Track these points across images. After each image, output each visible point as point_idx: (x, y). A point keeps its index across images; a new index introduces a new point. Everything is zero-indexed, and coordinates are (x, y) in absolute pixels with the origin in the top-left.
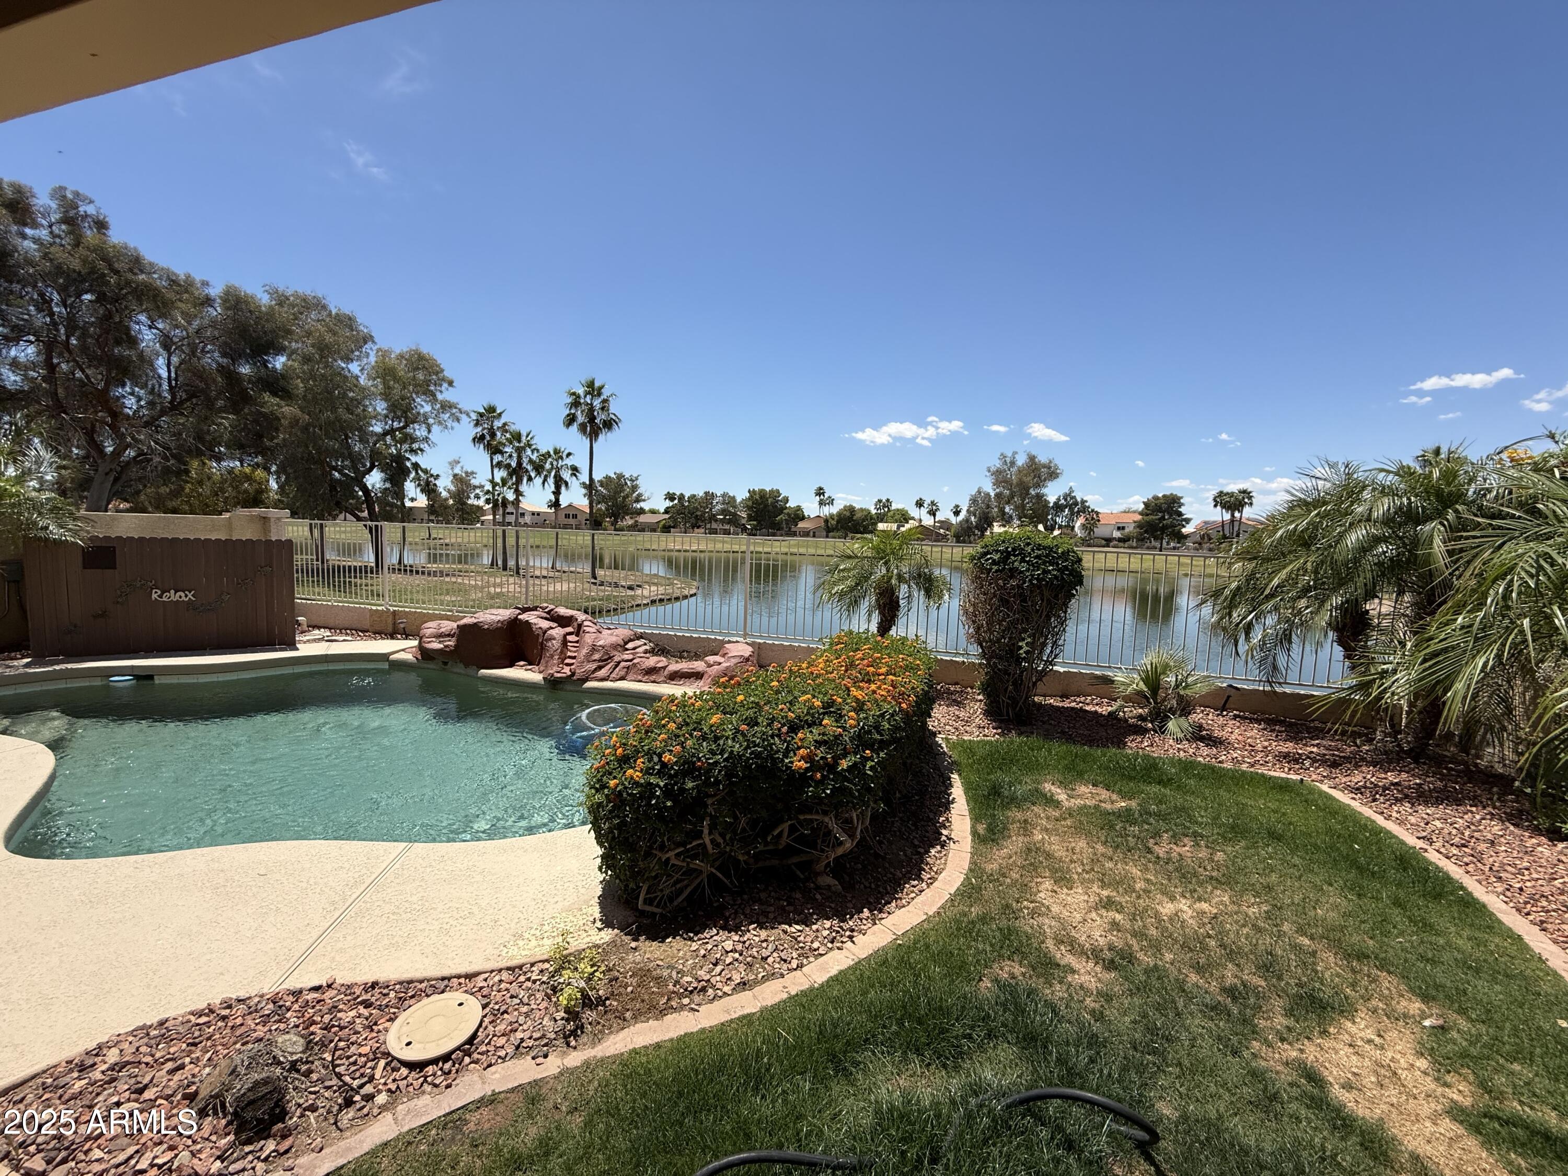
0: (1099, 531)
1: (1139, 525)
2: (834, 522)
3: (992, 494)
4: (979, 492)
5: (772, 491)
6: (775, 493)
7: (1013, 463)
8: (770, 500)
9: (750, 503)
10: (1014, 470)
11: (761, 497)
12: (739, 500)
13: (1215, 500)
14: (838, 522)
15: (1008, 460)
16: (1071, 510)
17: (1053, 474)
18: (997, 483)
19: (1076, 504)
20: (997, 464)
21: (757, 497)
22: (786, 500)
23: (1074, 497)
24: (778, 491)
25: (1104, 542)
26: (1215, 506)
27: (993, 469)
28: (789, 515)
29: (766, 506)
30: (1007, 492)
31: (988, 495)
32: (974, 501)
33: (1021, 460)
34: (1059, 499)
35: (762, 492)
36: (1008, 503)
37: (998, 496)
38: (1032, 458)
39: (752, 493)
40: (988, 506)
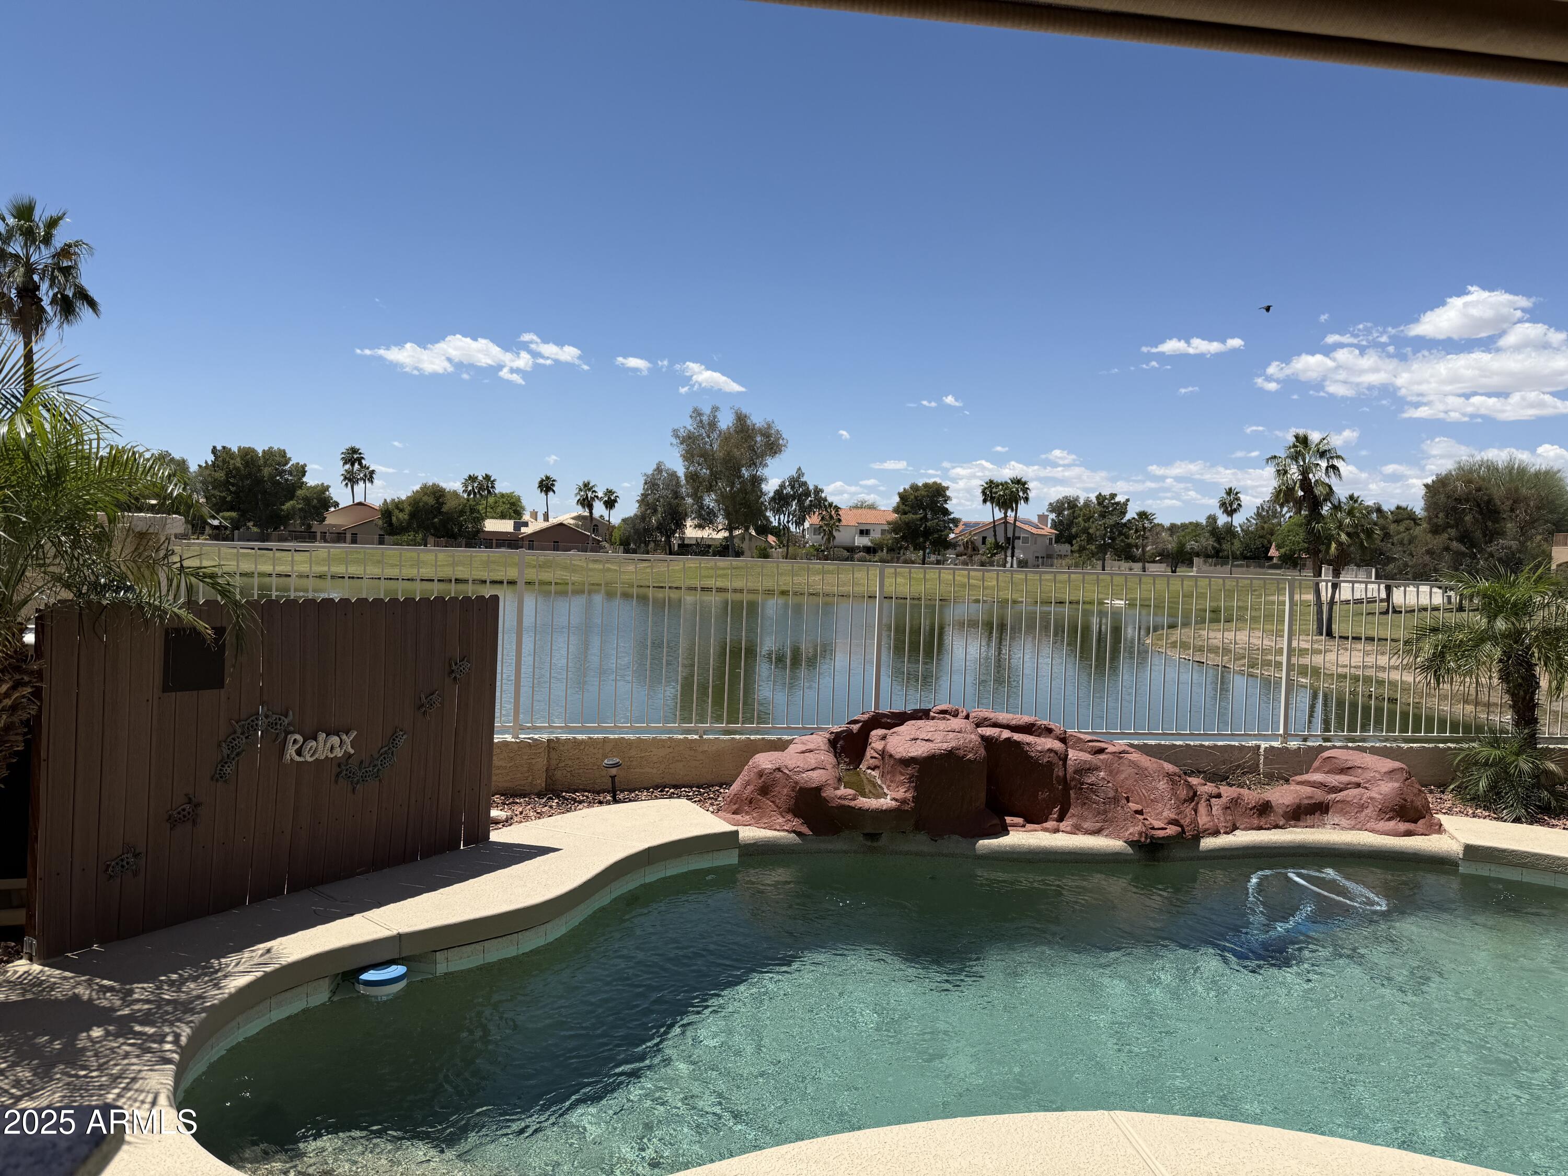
0: (842, 537)
1: (895, 527)
2: (403, 516)
3: (681, 472)
4: (659, 469)
5: (269, 453)
6: (277, 458)
7: (713, 425)
8: (266, 471)
9: (221, 475)
10: (715, 435)
11: (247, 464)
12: (193, 468)
13: (984, 493)
14: (413, 515)
15: (705, 418)
16: (801, 503)
17: (773, 446)
18: (689, 457)
19: (807, 493)
20: (688, 424)
21: (238, 463)
22: (301, 471)
23: (805, 484)
24: (283, 454)
25: (846, 554)
26: (985, 501)
27: (682, 433)
28: (307, 500)
29: (259, 481)
30: (705, 472)
31: (673, 475)
32: (651, 484)
33: (726, 422)
34: (782, 486)
35: (247, 454)
36: (710, 489)
37: (692, 477)
38: (741, 419)
39: (222, 456)
40: (677, 495)
